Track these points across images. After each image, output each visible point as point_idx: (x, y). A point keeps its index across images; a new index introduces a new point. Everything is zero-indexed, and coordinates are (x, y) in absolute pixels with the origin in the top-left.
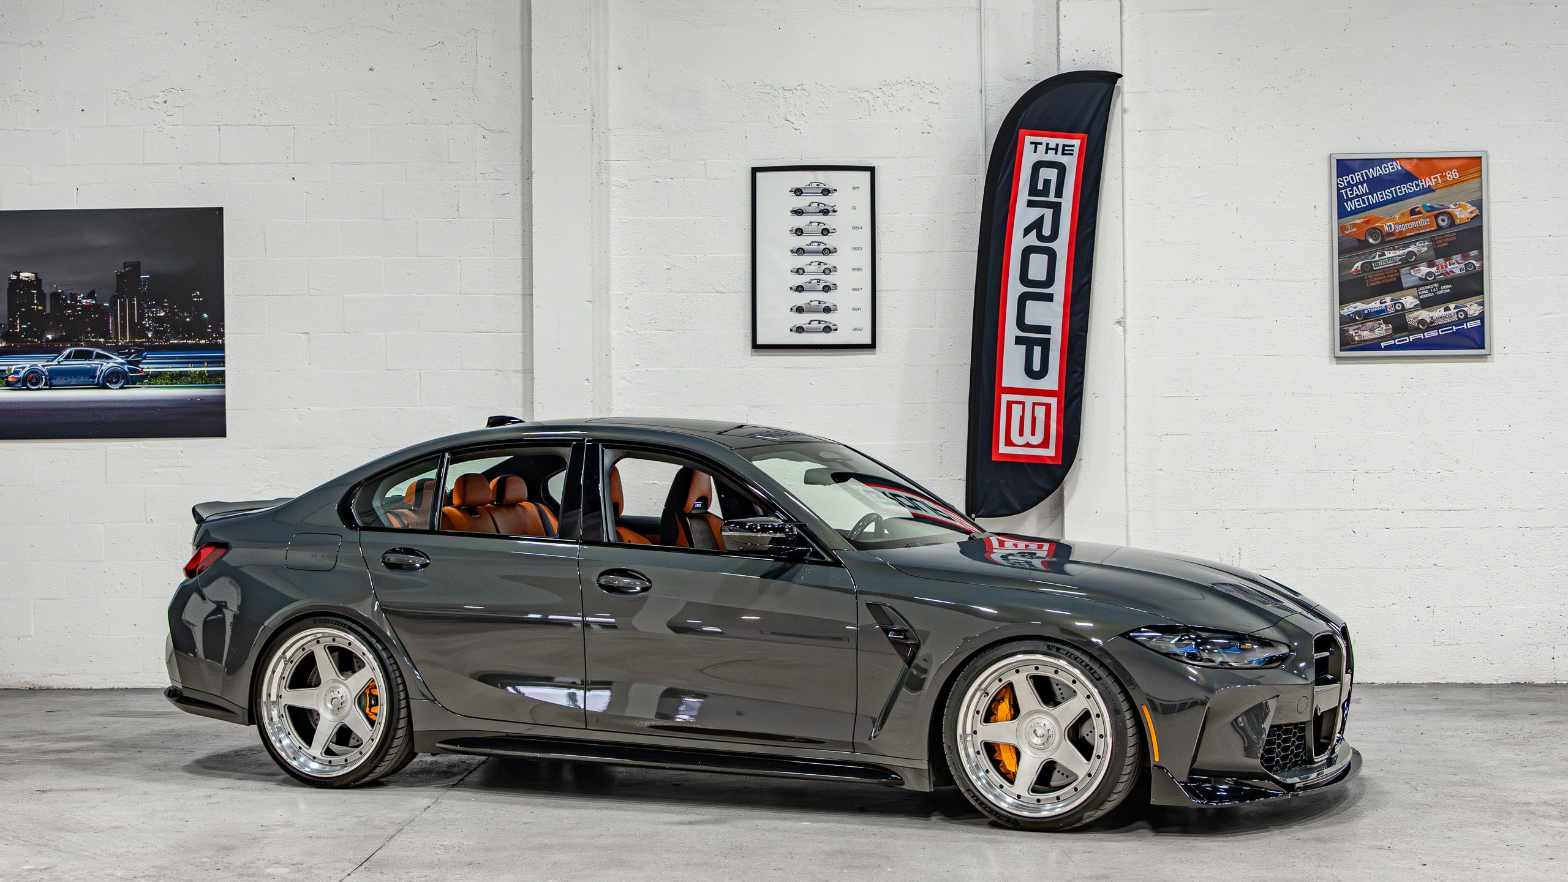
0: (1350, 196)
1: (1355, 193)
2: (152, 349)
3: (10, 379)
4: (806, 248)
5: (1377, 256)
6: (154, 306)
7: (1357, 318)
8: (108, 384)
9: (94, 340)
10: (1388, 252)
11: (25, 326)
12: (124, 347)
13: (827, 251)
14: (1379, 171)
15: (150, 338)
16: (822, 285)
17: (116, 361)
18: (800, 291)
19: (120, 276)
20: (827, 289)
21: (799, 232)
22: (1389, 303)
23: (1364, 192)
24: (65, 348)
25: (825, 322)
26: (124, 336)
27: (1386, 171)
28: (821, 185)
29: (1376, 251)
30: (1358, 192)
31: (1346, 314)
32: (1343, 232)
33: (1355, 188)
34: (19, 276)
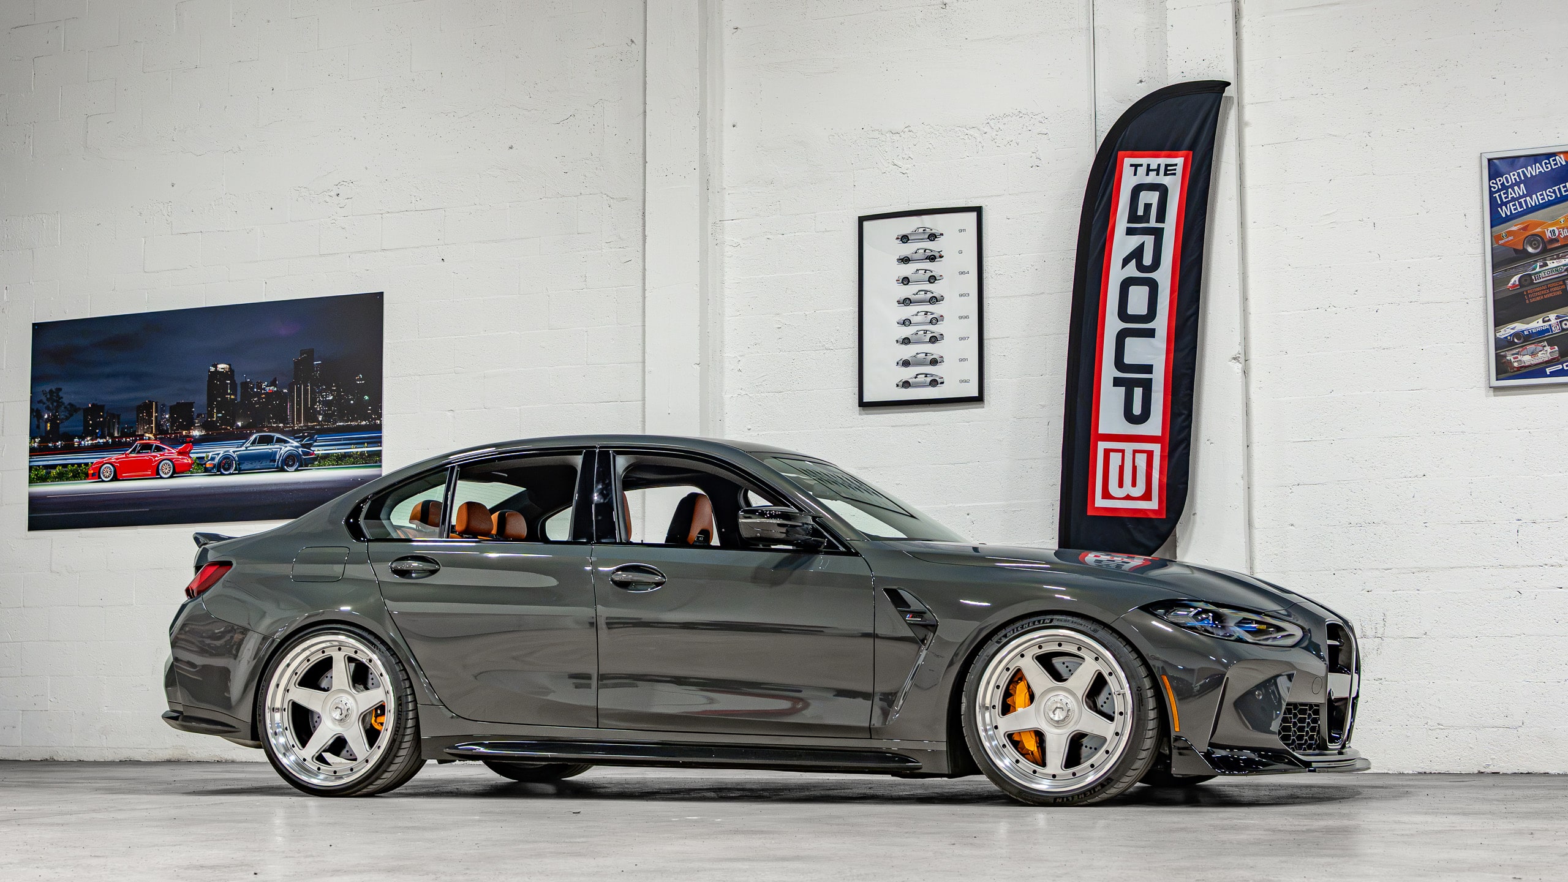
0: (1504, 200)
1: (1510, 196)
2: (323, 432)
3: (208, 466)
4: (912, 297)
5: (1538, 267)
6: (324, 390)
7: (1516, 340)
8: (285, 467)
9: (275, 425)
10: (1551, 262)
11: (220, 415)
12: (299, 431)
13: (934, 300)
14: (1539, 169)
15: (321, 421)
16: (929, 335)
17: (292, 445)
18: (906, 344)
19: (297, 364)
20: (934, 340)
21: (906, 281)
22: (1553, 321)
23: (1521, 194)
24: (251, 434)
25: (932, 375)
26: (299, 421)
27: (1547, 168)
28: (927, 229)
29: (1536, 261)
30: (1514, 195)
31: (1502, 337)
32: (1497, 242)
33: (1510, 190)
34: (216, 367)
